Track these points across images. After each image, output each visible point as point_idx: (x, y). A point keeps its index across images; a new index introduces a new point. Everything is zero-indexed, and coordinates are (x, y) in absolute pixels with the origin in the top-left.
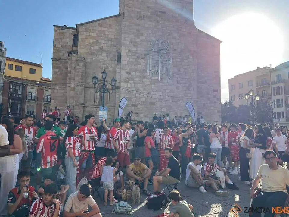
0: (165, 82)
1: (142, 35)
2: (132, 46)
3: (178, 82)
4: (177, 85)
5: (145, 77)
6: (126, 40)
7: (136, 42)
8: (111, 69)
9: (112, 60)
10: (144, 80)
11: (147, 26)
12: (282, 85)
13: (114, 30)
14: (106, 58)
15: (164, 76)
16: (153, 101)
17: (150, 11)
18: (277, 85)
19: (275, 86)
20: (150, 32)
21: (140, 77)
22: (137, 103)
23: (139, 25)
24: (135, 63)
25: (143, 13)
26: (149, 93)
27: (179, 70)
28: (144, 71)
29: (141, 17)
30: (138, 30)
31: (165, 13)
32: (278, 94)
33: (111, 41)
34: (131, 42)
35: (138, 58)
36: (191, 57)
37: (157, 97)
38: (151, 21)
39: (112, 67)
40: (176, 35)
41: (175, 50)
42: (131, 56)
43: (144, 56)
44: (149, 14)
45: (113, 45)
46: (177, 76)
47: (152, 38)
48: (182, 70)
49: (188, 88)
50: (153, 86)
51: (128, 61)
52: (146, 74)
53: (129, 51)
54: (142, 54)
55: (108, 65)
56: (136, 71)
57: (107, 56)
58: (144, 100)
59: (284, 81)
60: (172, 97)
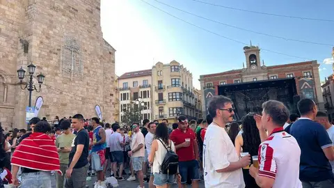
0: (77, 82)
1: (55, 28)
2: (44, 37)
3: (88, 84)
4: (87, 86)
5: (57, 74)
6: (38, 28)
7: (48, 34)
8: (10, 58)
9: (12, 48)
10: (57, 78)
11: (60, 19)
12: (128, 92)
13: (16, 12)
14: (6, 44)
15: (76, 75)
16: (64, 102)
17: (64, 4)
18: (125, 92)
19: (123, 92)
20: (63, 26)
21: (52, 74)
22: (47, 104)
23: (52, 16)
24: (47, 57)
25: (56, 5)
26: (61, 93)
27: (89, 71)
28: (57, 68)
29: (54, 8)
30: (51, 22)
31: (77, 11)
32: (125, 99)
33: (12, 24)
34: (43, 32)
35: (50, 52)
36: (99, 61)
37: (69, 98)
38: (64, 15)
39: (12, 56)
40: (86, 36)
41: (86, 51)
42: (43, 48)
43: (56, 51)
44: (62, 7)
45: (15, 30)
46: (87, 78)
47: (65, 34)
48: (91, 72)
49: (96, 91)
50: (65, 85)
51: (40, 54)
52: (58, 72)
53: (41, 42)
54: (54, 49)
55: (7, 53)
56: (48, 66)
57: (6, 41)
58: (55, 101)
59: (129, 89)
60: (83, 99)
